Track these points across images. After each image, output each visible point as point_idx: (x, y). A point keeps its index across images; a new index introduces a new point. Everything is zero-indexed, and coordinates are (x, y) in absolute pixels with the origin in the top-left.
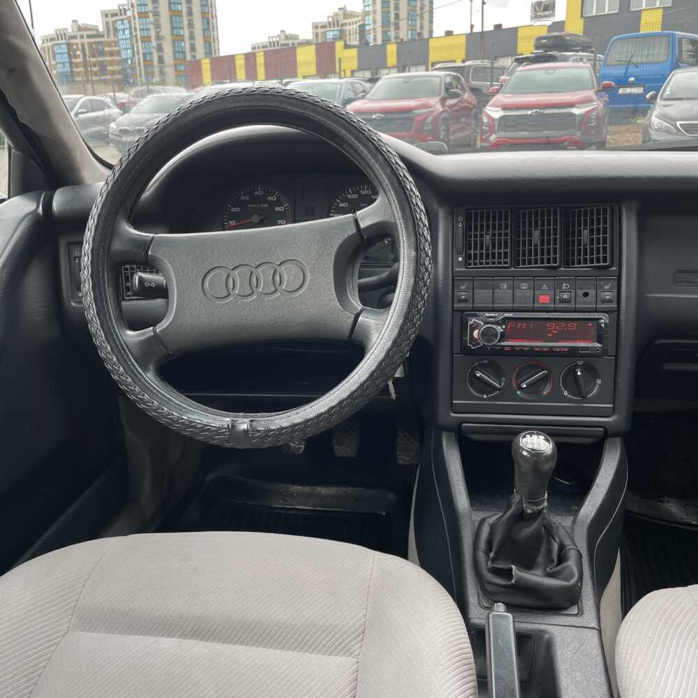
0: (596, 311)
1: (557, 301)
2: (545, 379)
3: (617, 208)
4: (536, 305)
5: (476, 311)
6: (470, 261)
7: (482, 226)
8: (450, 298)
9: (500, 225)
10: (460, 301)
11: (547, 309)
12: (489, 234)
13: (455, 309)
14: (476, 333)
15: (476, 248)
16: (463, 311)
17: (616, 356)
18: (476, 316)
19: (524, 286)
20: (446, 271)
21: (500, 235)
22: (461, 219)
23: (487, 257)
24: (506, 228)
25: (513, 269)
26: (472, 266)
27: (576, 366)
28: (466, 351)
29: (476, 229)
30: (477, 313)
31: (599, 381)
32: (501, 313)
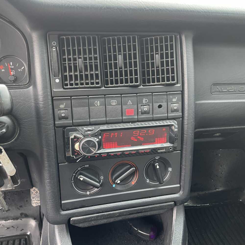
0: (168, 119)
1: (140, 113)
2: (132, 175)
3: (178, 36)
4: (124, 118)
5: (76, 126)
6: (66, 82)
7: (74, 51)
8: (51, 116)
9: (90, 50)
10: (61, 118)
11: (133, 120)
12: (81, 58)
13: (56, 125)
14: (77, 146)
15: (70, 70)
16: (64, 127)
17: (181, 150)
18: (76, 130)
19: (114, 102)
20: (45, 92)
21: (90, 59)
22: (54, 43)
23: (81, 79)
24: (95, 53)
25: (103, 88)
26: (69, 87)
27: (155, 161)
28: (70, 160)
29: (69, 54)
30: (77, 127)
31: (170, 169)
32: (97, 127)
